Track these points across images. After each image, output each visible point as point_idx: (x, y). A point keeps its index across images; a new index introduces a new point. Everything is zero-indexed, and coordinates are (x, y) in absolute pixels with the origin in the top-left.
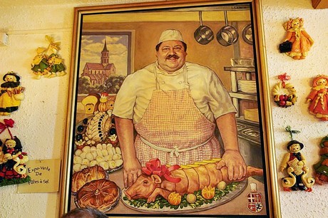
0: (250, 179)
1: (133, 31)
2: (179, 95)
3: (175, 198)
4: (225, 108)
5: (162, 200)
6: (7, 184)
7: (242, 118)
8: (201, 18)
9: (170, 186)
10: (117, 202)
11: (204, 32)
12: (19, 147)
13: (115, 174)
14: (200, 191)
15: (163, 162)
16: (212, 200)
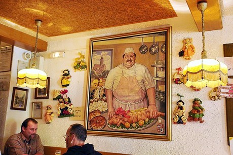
0: (159, 117)
1: (113, 49)
2: (132, 79)
3: (128, 125)
4: (151, 85)
5: (123, 125)
6: (66, 117)
7: (157, 90)
8: (143, 41)
9: (126, 119)
10: (105, 126)
11: (144, 48)
12: (69, 101)
13: (105, 114)
14: (138, 122)
15: (123, 109)
16: (142, 126)
